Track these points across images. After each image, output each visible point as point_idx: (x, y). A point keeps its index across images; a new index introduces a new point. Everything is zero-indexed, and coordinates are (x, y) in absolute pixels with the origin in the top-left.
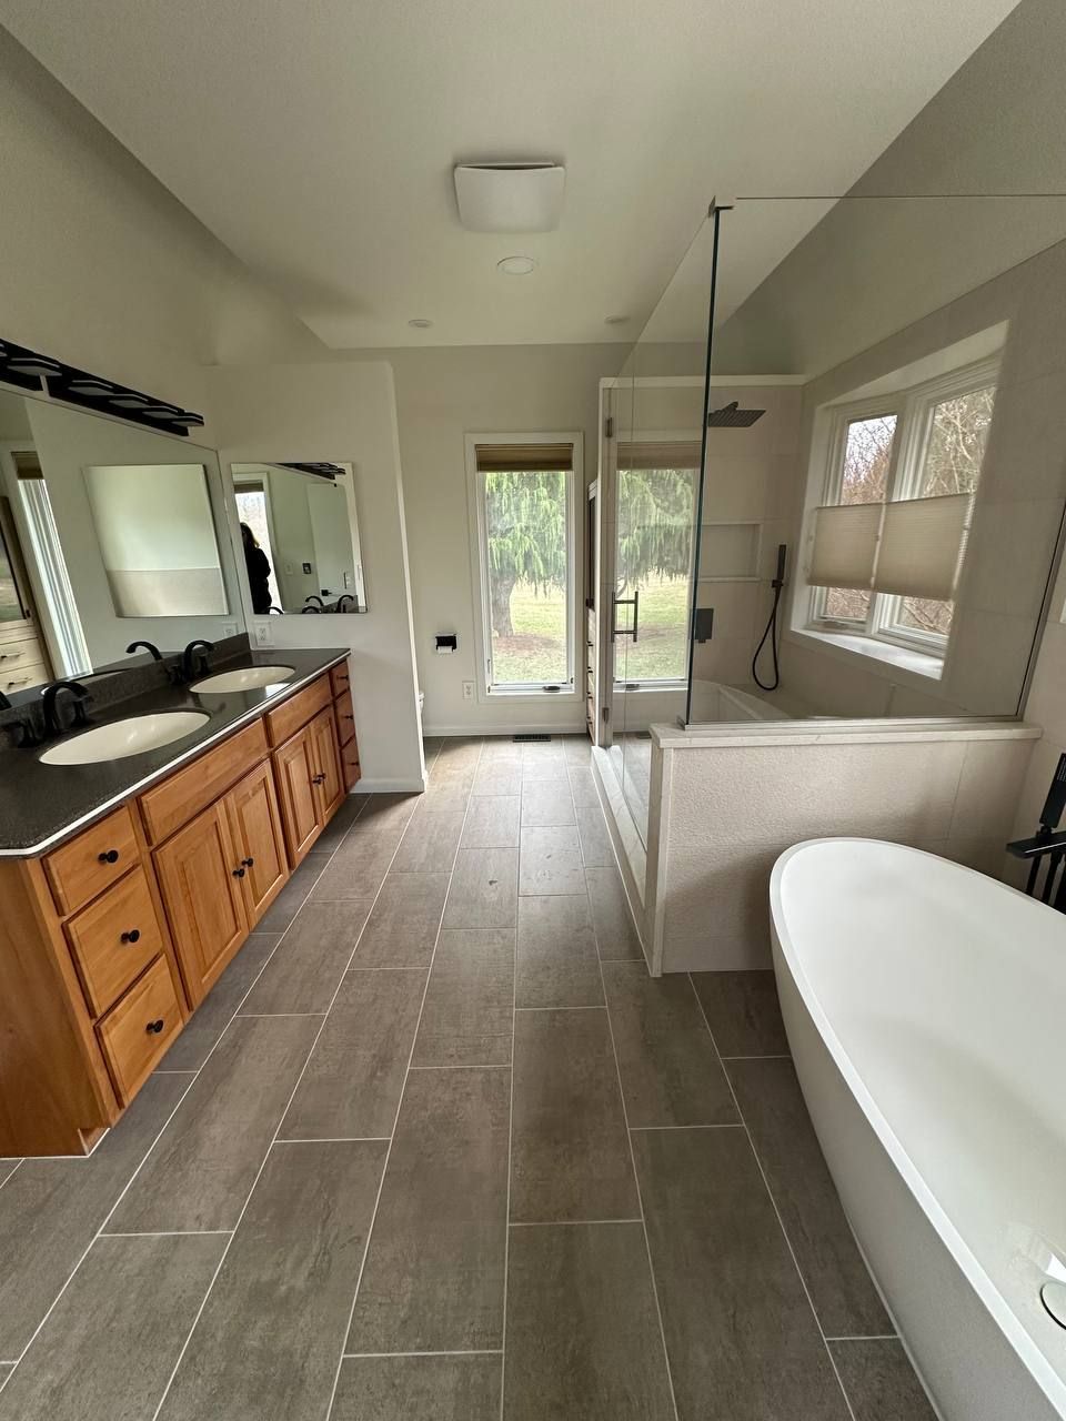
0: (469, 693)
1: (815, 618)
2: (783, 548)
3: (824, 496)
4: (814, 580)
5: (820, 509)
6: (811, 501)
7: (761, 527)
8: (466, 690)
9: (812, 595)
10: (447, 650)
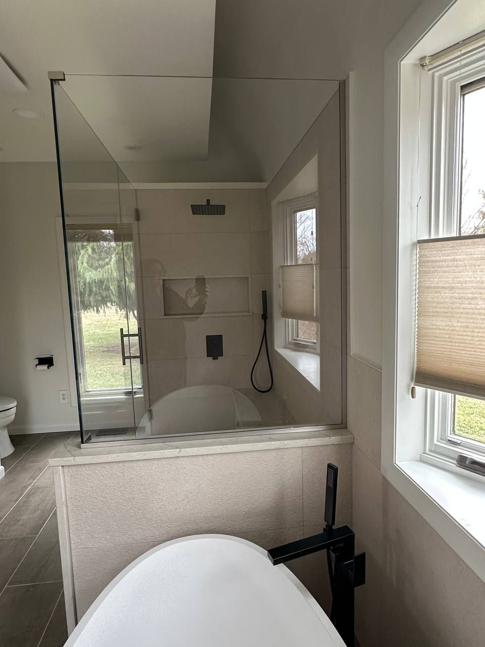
0: (64, 399)
1: (290, 340)
2: (264, 293)
3: (285, 258)
4: (286, 314)
5: (282, 266)
6: (277, 262)
7: (250, 278)
8: (61, 397)
9: (286, 326)
10: (45, 367)
